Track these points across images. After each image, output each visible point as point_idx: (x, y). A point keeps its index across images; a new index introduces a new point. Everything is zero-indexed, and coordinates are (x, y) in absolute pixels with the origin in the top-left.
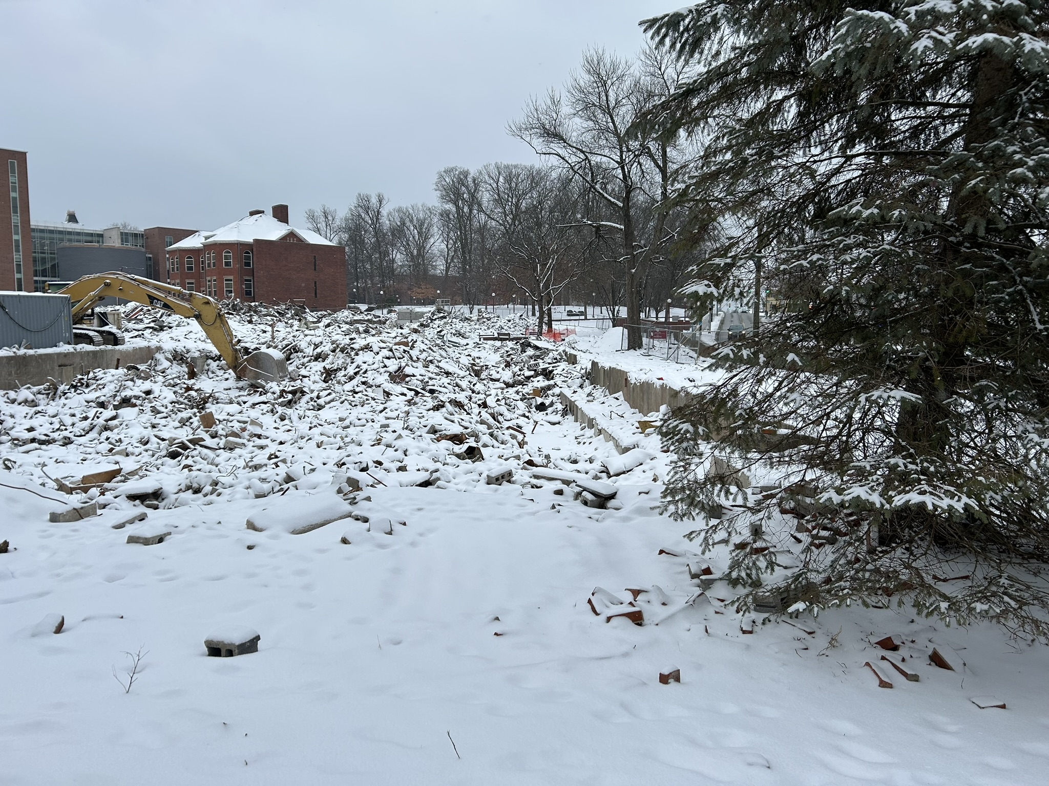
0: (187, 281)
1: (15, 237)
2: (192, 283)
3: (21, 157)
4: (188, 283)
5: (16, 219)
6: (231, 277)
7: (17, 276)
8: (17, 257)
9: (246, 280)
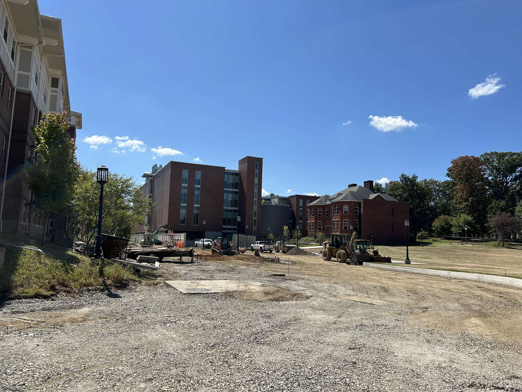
0: (318, 222)
1: (255, 199)
2: (321, 223)
3: (260, 161)
4: (319, 223)
5: (256, 191)
6: (347, 220)
7: (254, 218)
8: (255, 208)
9: (355, 221)
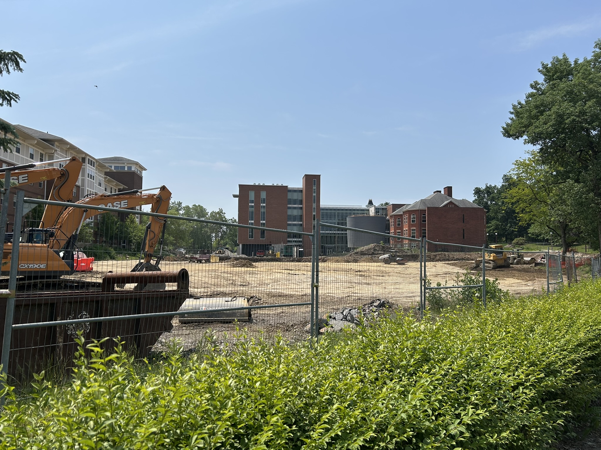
3: (318, 177)
5: (314, 205)
6: (415, 228)
9: (423, 230)
